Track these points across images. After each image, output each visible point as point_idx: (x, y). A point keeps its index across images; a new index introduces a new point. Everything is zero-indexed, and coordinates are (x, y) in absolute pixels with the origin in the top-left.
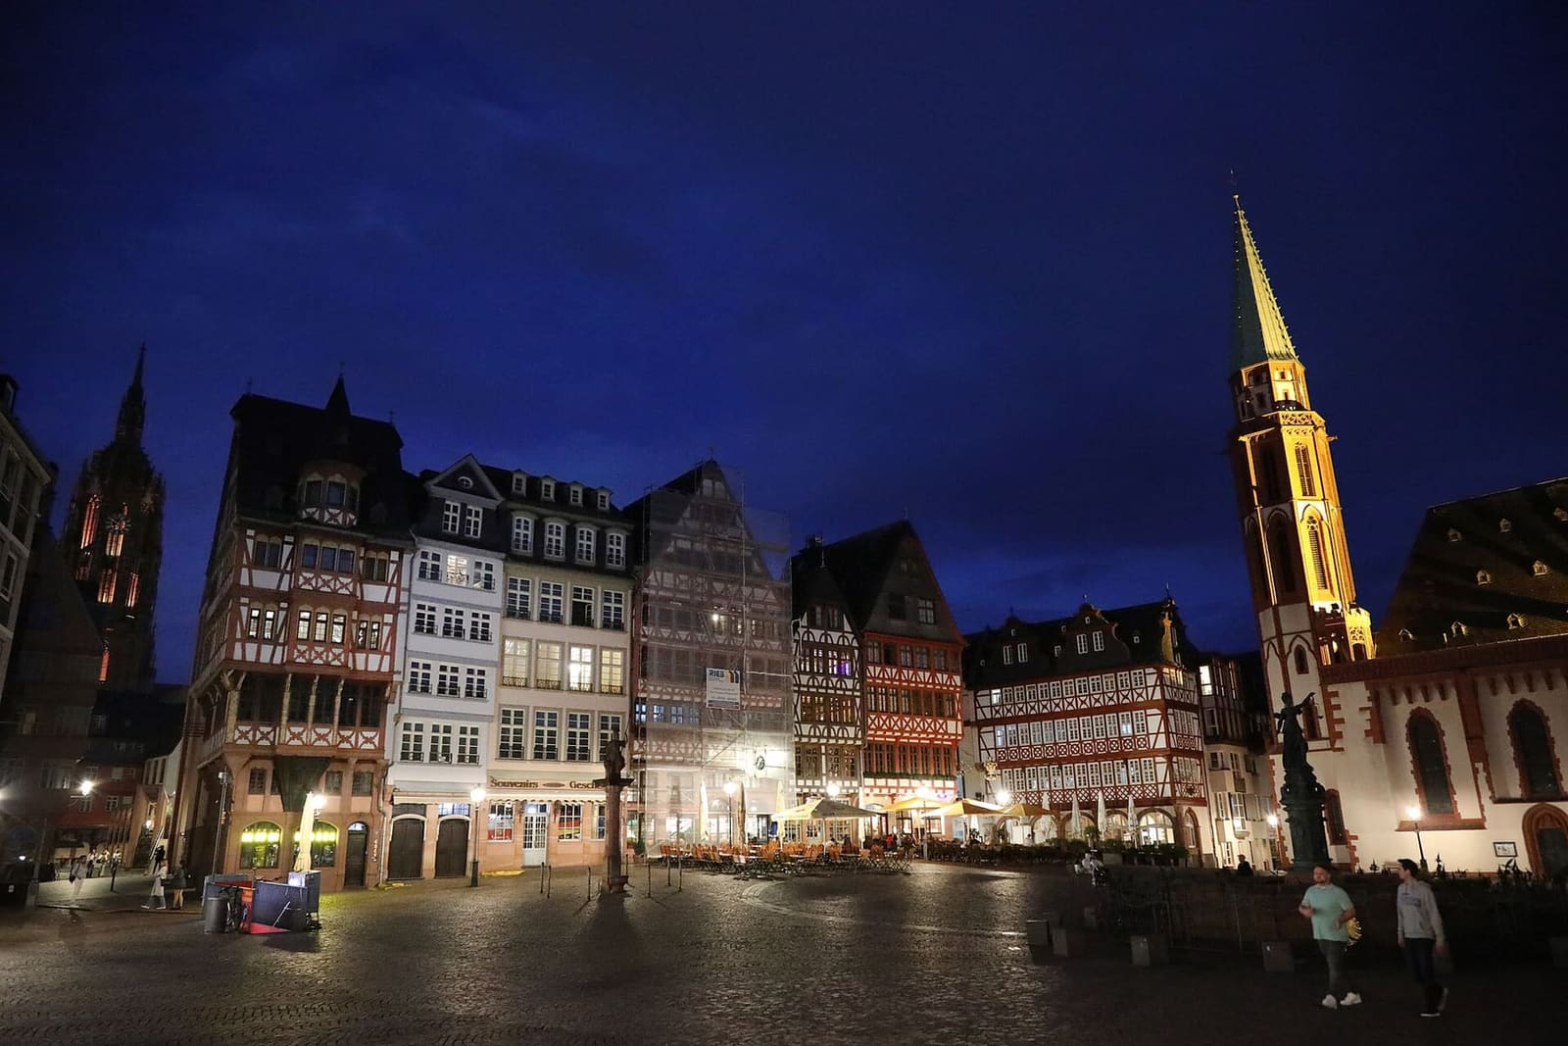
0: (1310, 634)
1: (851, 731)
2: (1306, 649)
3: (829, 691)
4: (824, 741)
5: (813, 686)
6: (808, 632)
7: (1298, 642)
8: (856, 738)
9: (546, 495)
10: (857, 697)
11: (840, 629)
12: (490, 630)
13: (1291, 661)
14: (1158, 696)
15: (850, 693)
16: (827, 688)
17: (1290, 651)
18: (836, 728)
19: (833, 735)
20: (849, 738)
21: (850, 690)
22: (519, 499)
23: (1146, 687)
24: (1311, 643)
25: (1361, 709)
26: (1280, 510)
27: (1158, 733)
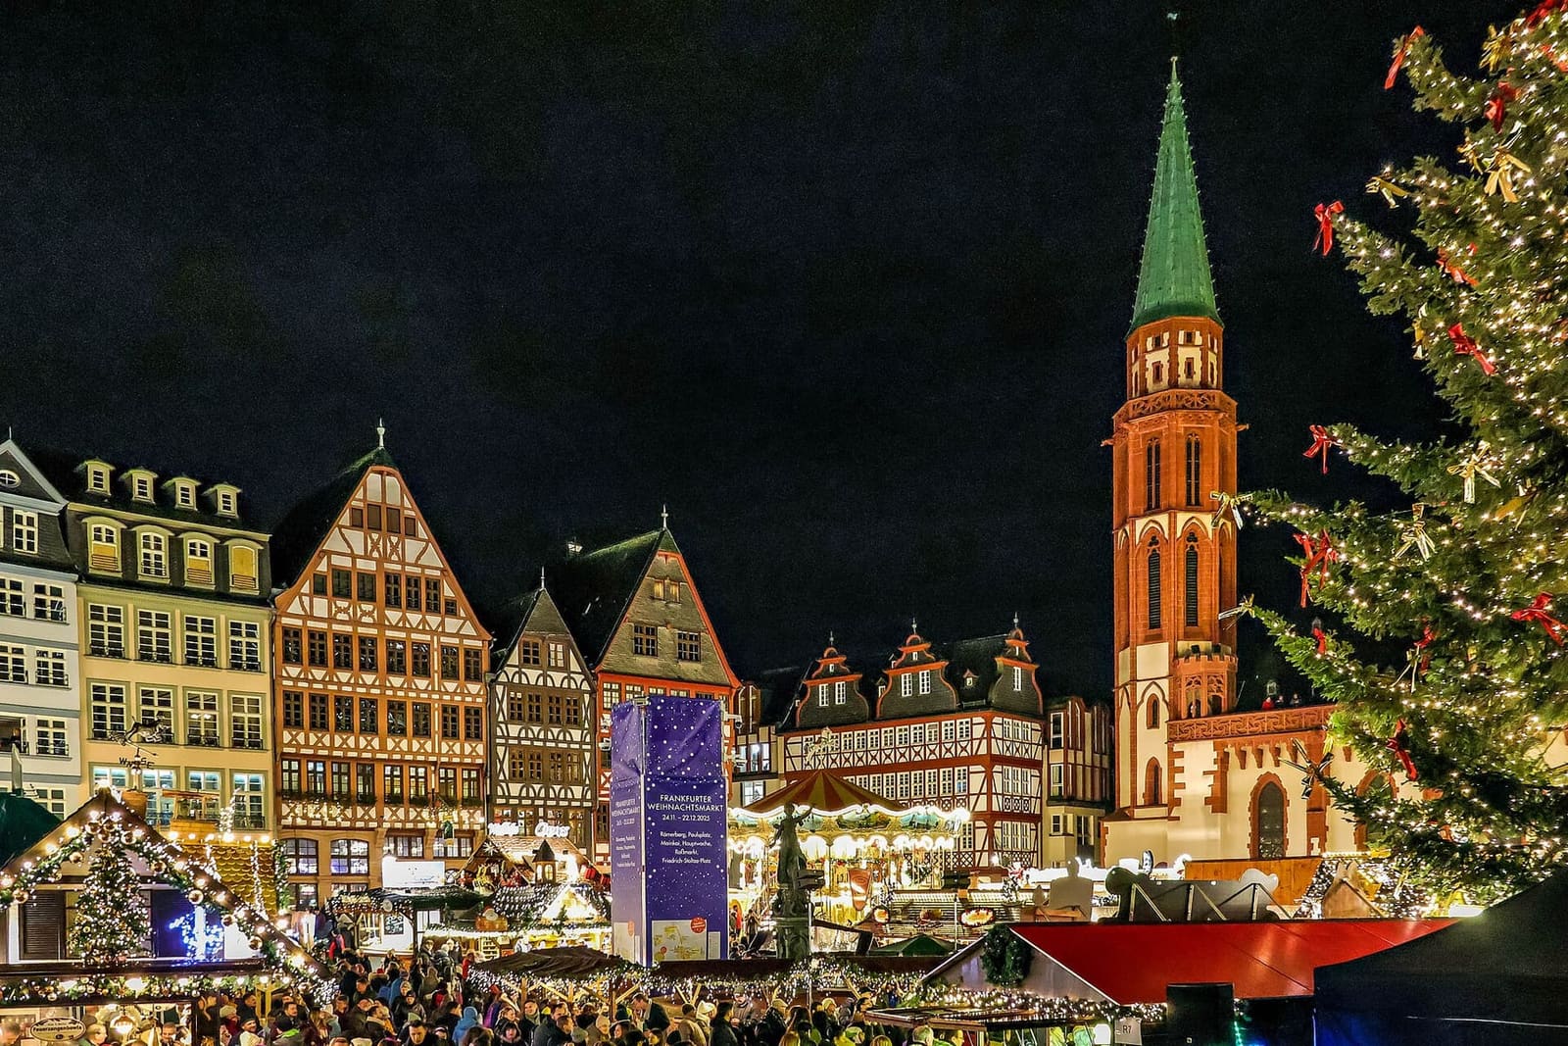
0: (1166, 681)
1: (578, 791)
2: (1161, 698)
3: (548, 744)
4: (541, 802)
5: (527, 738)
6: (520, 673)
7: (1154, 690)
8: (583, 799)
9: (140, 493)
10: (587, 750)
11: (566, 668)
12: (65, 671)
13: (1142, 713)
14: (983, 751)
15: (577, 746)
16: (545, 740)
17: (1142, 701)
18: (557, 788)
19: (552, 795)
20: (574, 799)
21: (576, 743)
22: (98, 500)
23: (972, 739)
24: (1167, 693)
25: (1205, 773)
26: (1156, 523)
27: (980, 793)
